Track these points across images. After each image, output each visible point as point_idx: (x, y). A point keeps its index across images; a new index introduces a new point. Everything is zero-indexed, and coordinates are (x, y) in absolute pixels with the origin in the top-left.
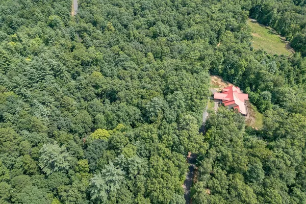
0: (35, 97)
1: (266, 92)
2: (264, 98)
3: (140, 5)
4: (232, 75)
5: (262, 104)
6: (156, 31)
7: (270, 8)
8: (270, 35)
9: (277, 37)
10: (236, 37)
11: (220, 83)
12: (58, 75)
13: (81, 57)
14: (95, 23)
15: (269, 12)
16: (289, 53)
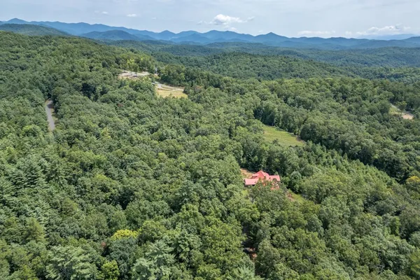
0: (26, 203)
1: (294, 172)
2: (295, 178)
3: (136, 115)
4: (256, 162)
5: (295, 184)
6: (163, 135)
7: (270, 109)
8: (279, 132)
9: (284, 133)
10: (249, 130)
11: (246, 173)
12: (52, 178)
13: (79, 159)
14: (87, 130)
15: (270, 112)
16: (302, 144)
